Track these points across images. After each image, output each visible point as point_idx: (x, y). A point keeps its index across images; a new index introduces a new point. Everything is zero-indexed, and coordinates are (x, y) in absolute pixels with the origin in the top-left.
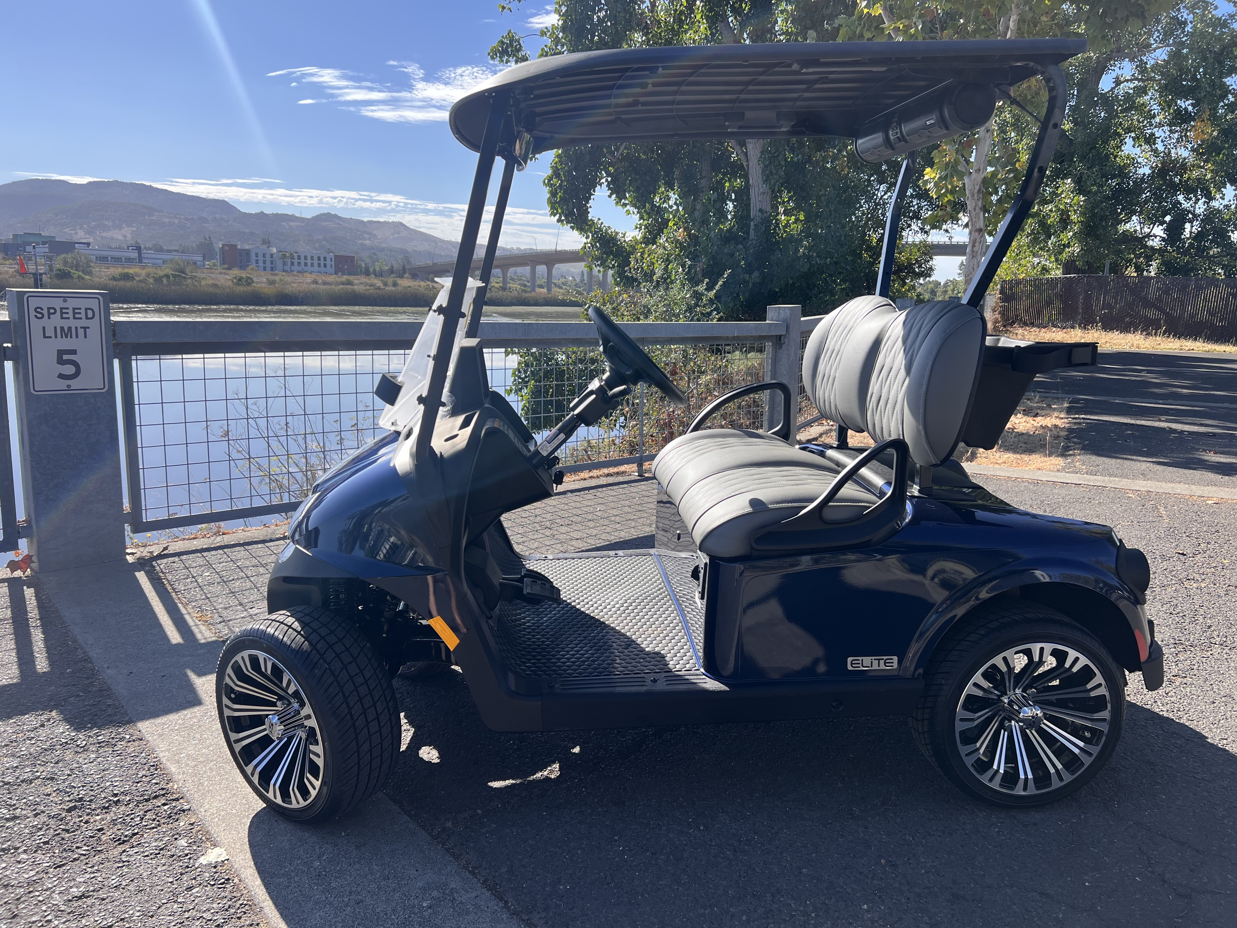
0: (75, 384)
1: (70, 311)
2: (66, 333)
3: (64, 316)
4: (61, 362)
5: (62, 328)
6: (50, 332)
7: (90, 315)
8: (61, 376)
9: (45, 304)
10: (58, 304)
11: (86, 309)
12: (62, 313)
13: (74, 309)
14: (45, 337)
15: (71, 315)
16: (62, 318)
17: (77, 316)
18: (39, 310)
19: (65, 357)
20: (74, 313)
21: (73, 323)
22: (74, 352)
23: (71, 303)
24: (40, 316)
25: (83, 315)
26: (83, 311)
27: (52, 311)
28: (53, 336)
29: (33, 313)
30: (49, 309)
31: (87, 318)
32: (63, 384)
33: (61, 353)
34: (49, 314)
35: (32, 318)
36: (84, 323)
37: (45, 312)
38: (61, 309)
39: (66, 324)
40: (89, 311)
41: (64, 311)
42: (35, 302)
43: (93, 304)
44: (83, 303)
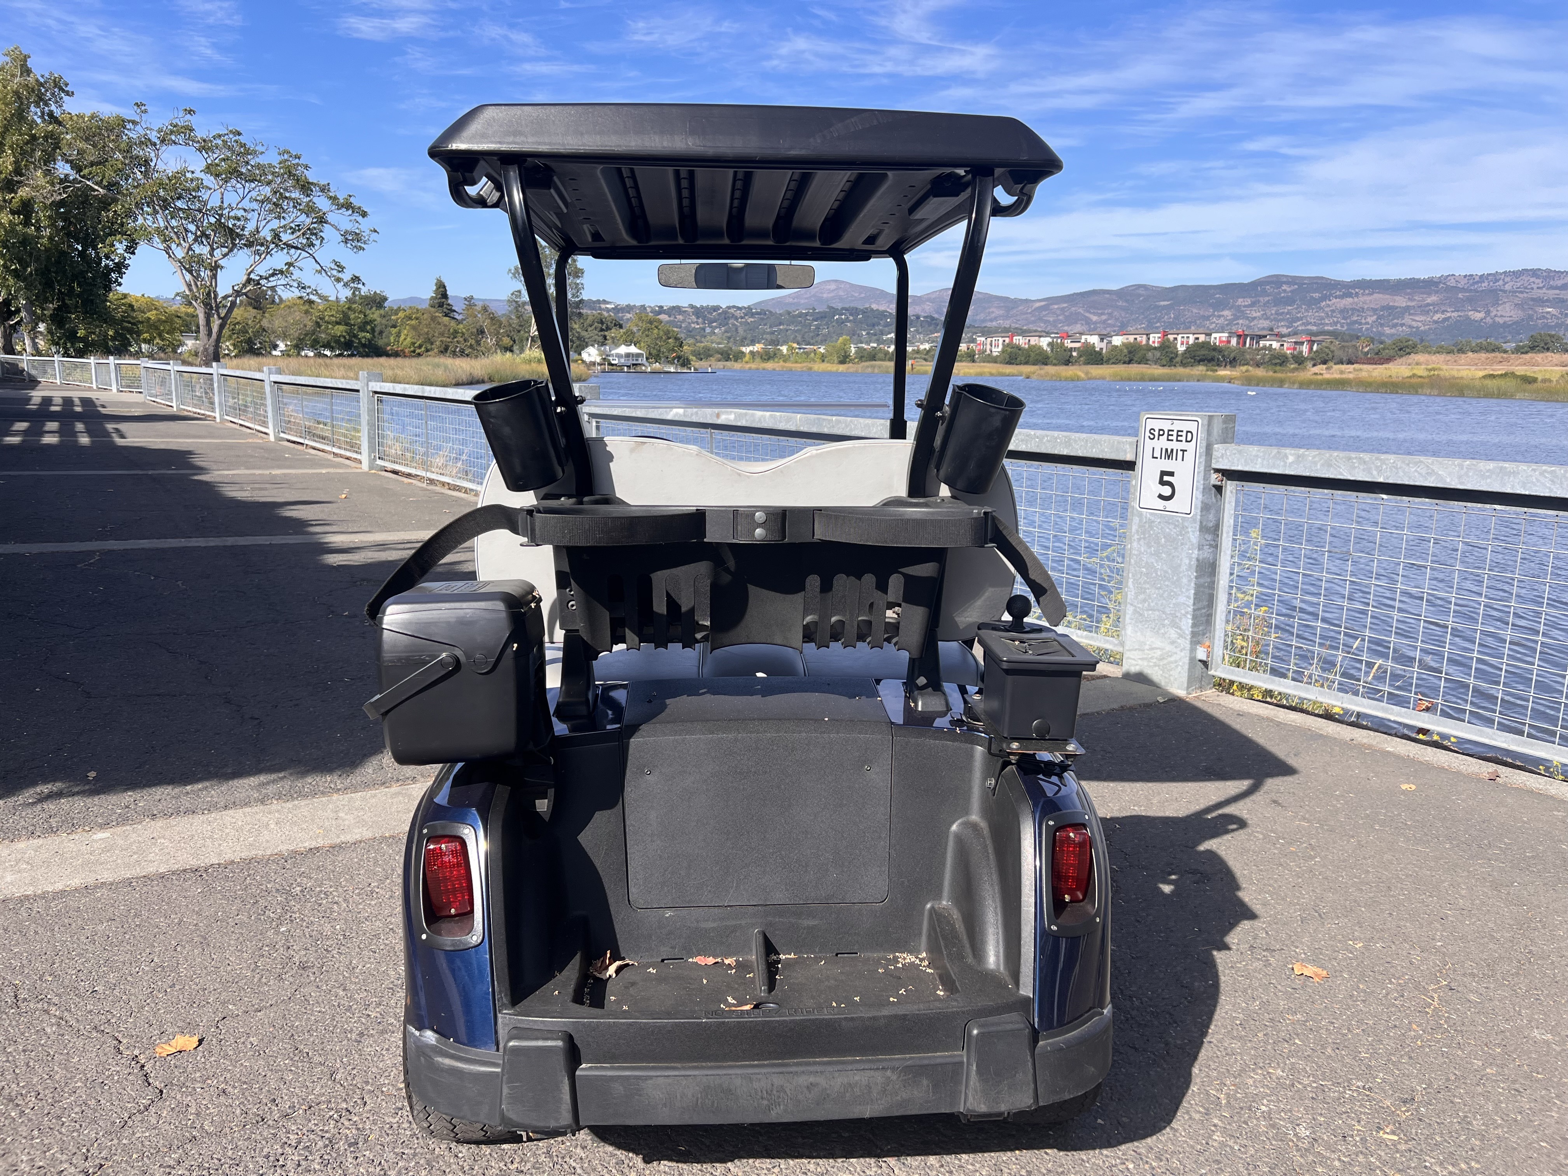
0: (1169, 504)
1: (1175, 433)
2: (1169, 454)
3: (1170, 438)
4: (1162, 483)
5: (1167, 450)
6: (1157, 453)
7: (1189, 439)
8: (1161, 497)
9: (1157, 425)
10: (1166, 426)
11: (1188, 432)
12: (1169, 435)
13: (1178, 431)
14: (1153, 457)
15: (1174, 438)
16: (1168, 440)
17: (1179, 438)
18: (1152, 432)
19: (1166, 478)
20: (1178, 436)
21: (1174, 445)
22: (1171, 474)
23: (1177, 426)
24: (1152, 437)
25: (1183, 439)
26: (1184, 434)
27: (1161, 433)
28: (1159, 457)
29: (1148, 434)
30: (1160, 430)
31: (1187, 441)
32: (1161, 504)
33: (1163, 473)
34: (1159, 435)
35: (1147, 438)
36: (1183, 445)
37: (1156, 434)
38: (1169, 431)
39: (1170, 446)
40: (1189, 434)
41: (1170, 433)
42: (1151, 424)
43: (1192, 427)
44: (1185, 426)
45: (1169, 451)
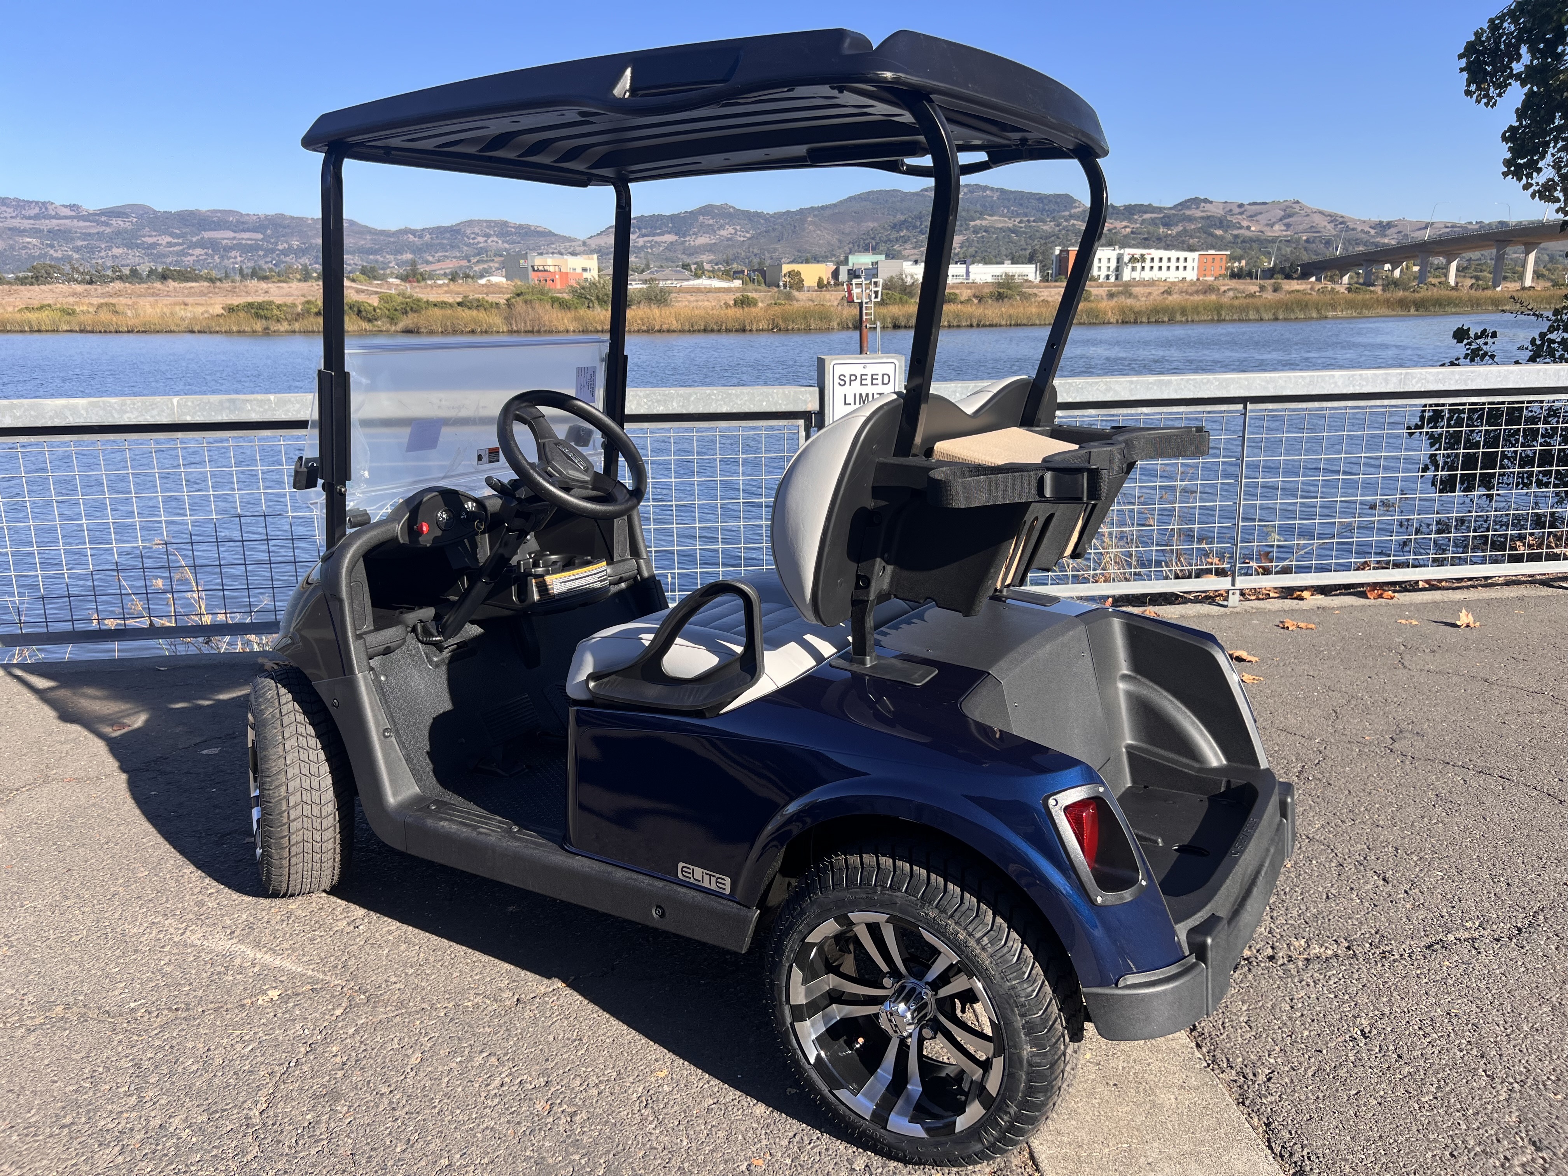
1: (869, 378)
2: (864, 399)
3: (864, 382)
5: (861, 395)
6: (850, 400)
7: (886, 381)
9: (847, 370)
10: (858, 370)
11: (883, 375)
12: (862, 379)
13: (872, 375)
14: (846, 404)
15: (869, 382)
16: (862, 384)
17: (874, 382)
18: (842, 377)
20: (872, 379)
21: (870, 389)
23: (870, 370)
24: (842, 383)
25: (879, 381)
26: (880, 377)
27: (853, 378)
28: (852, 403)
29: (837, 380)
30: (851, 375)
31: (883, 384)
34: (851, 380)
35: (836, 385)
36: (881, 389)
37: (847, 379)
38: (862, 375)
39: (864, 390)
40: (886, 378)
41: (864, 377)
42: (839, 370)
43: (889, 369)
44: (880, 369)
45: (864, 397)
